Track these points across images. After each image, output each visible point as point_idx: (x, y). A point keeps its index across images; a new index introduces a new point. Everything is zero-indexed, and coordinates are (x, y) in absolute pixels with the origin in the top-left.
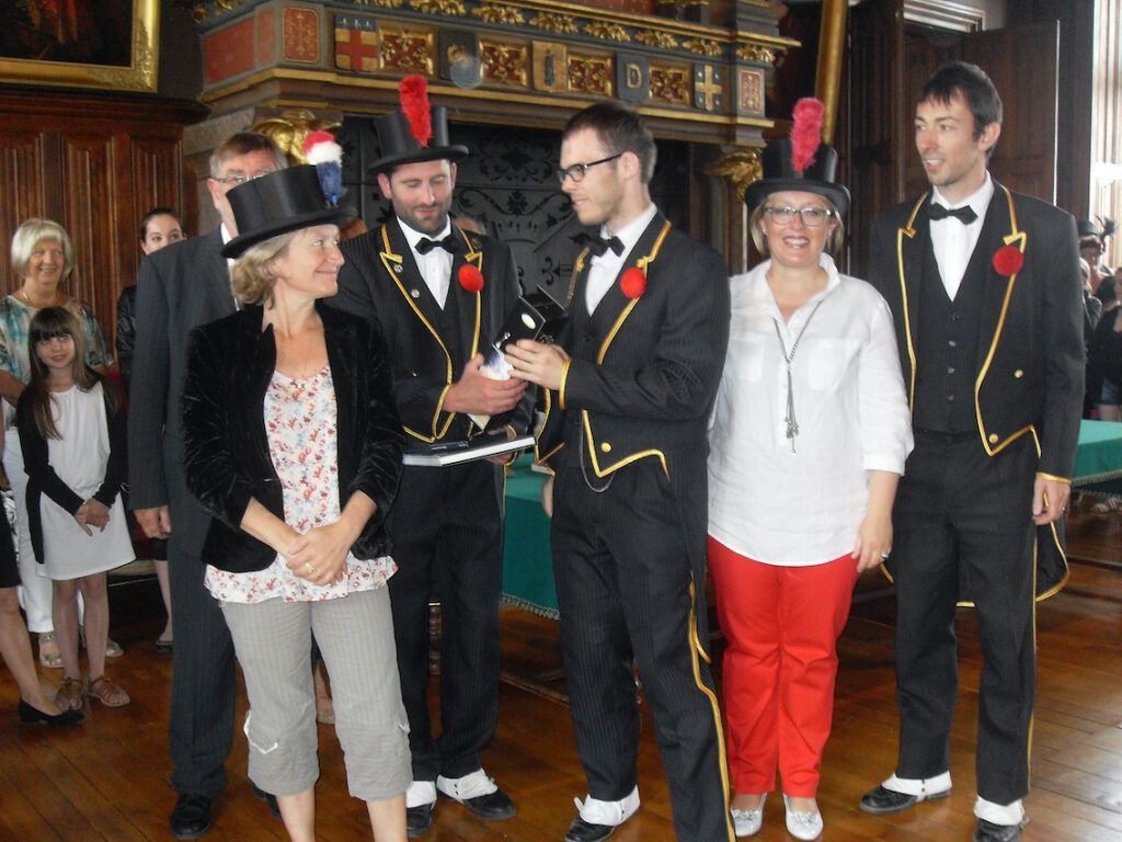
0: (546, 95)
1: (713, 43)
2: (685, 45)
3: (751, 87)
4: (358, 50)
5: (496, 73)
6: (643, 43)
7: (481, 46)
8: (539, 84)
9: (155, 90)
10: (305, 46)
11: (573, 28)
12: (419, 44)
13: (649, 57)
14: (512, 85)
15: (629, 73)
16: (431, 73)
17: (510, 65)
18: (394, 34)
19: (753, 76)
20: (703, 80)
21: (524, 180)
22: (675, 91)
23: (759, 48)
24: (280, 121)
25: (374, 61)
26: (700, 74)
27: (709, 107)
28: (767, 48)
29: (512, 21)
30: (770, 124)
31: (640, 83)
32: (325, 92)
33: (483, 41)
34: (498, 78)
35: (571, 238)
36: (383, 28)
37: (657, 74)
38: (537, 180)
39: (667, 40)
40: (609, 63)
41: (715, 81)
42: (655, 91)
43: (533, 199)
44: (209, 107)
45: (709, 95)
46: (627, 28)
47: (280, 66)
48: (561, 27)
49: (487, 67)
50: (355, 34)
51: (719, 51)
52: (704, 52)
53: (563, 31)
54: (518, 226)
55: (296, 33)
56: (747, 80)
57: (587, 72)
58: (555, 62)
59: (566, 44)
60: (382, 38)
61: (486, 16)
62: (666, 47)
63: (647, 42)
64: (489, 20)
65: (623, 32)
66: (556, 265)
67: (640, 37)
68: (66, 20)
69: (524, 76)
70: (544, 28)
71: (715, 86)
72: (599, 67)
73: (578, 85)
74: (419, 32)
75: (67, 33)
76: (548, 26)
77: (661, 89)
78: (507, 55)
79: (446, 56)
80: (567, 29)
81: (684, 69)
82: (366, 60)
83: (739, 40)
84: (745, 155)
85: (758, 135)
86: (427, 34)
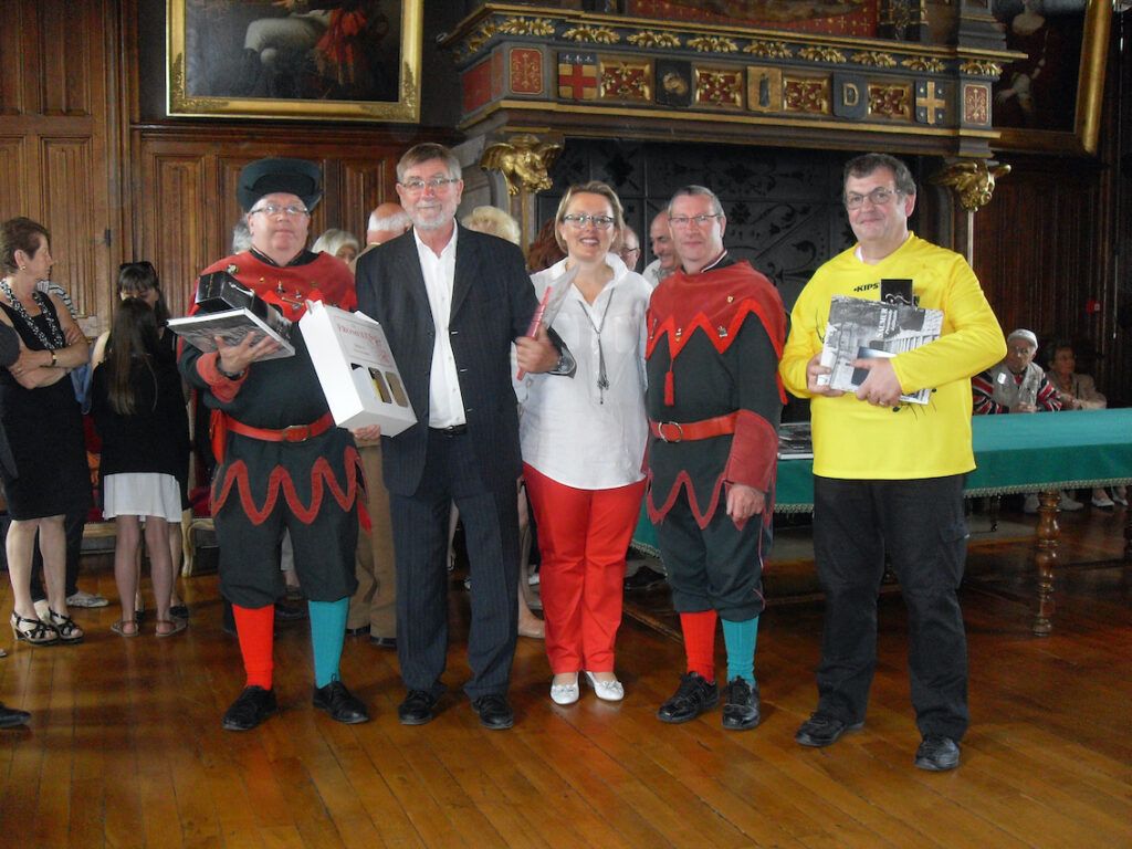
0: (761, 115)
1: (934, 60)
2: (905, 63)
3: (977, 100)
4: (579, 81)
5: (712, 97)
6: (860, 62)
7: (698, 73)
8: (754, 105)
9: (418, 121)
10: (530, 80)
11: (787, 52)
12: (638, 74)
13: (866, 76)
14: (726, 107)
15: (845, 92)
16: (648, 98)
17: (725, 89)
18: (614, 66)
19: (980, 90)
20: (925, 95)
21: (747, 192)
22: (896, 108)
23: (984, 62)
24: (504, 145)
25: (594, 91)
26: (922, 90)
27: (931, 121)
28: (992, 62)
29: (726, 50)
30: (996, 135)
31: (856, 101)
32: (549, 119)
33: (699, 69)
34: (713, 102)
35: (794, 245)
36: (604, 61)
37: (876, 92)
38: (760, 193)
39: (884, 60)
40: (825, 83)
41: (937, 96)
42: (874, 107)
43: (755, 210)
44: (466, 133)
45: (931, 110)
46: (842, 51)
47: (507, 98)
48: (774, 53)
49: (703, 91)
50: (577, 68)
51: (941, 67)
52: (925, 70)
53: (777, 57)
54: (741, 234)
55: (521, 69)
56: (973, 94)
57: (803, 93)
58: (770, 85)
59: (782, 68)
60: (603, 70)
61: (700, 46)
62: (884, 66)
63: (864, 62)
64: (703, 50)
65: (838, 55)
66: (778, 270)
67: (856, 58)
68: (344, 65)
69: (738, 98)
70: (757, 55)
71: (937, 100)
72: (814, 88)
73: (795, 103)
74: (637, 64)
75: (346, 77)
76: (761, 53)
77: (880, 106)
78: (722, 81)
79: (662, 83)
80: (781, 54)
81: (905, 86)
82: (587, 90)
83: (960, 56)
84: (965, 165)
85: (986, 145)
86: (645, 64)
